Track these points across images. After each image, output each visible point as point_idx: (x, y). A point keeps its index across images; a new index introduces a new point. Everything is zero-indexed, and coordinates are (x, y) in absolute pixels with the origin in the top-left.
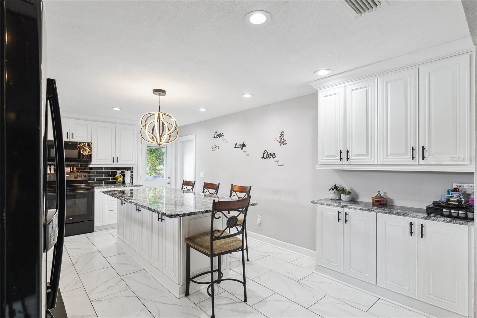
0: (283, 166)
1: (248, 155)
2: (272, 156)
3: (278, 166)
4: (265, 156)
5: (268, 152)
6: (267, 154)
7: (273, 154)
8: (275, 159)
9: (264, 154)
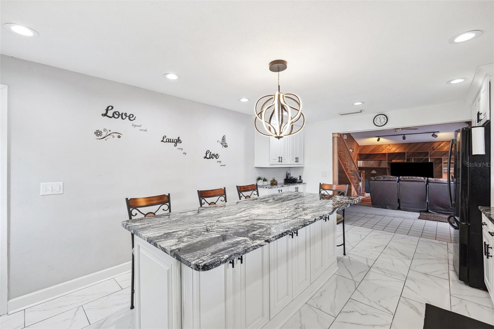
0: (225, 165)
1: (185, 153)
2: (215, 157)
3: (221, 166)
4: (208, 156)
5: (211, 153)
6: (210, 154)
7: (216, 155)
8: (218, 160)
9: (206, 154)
